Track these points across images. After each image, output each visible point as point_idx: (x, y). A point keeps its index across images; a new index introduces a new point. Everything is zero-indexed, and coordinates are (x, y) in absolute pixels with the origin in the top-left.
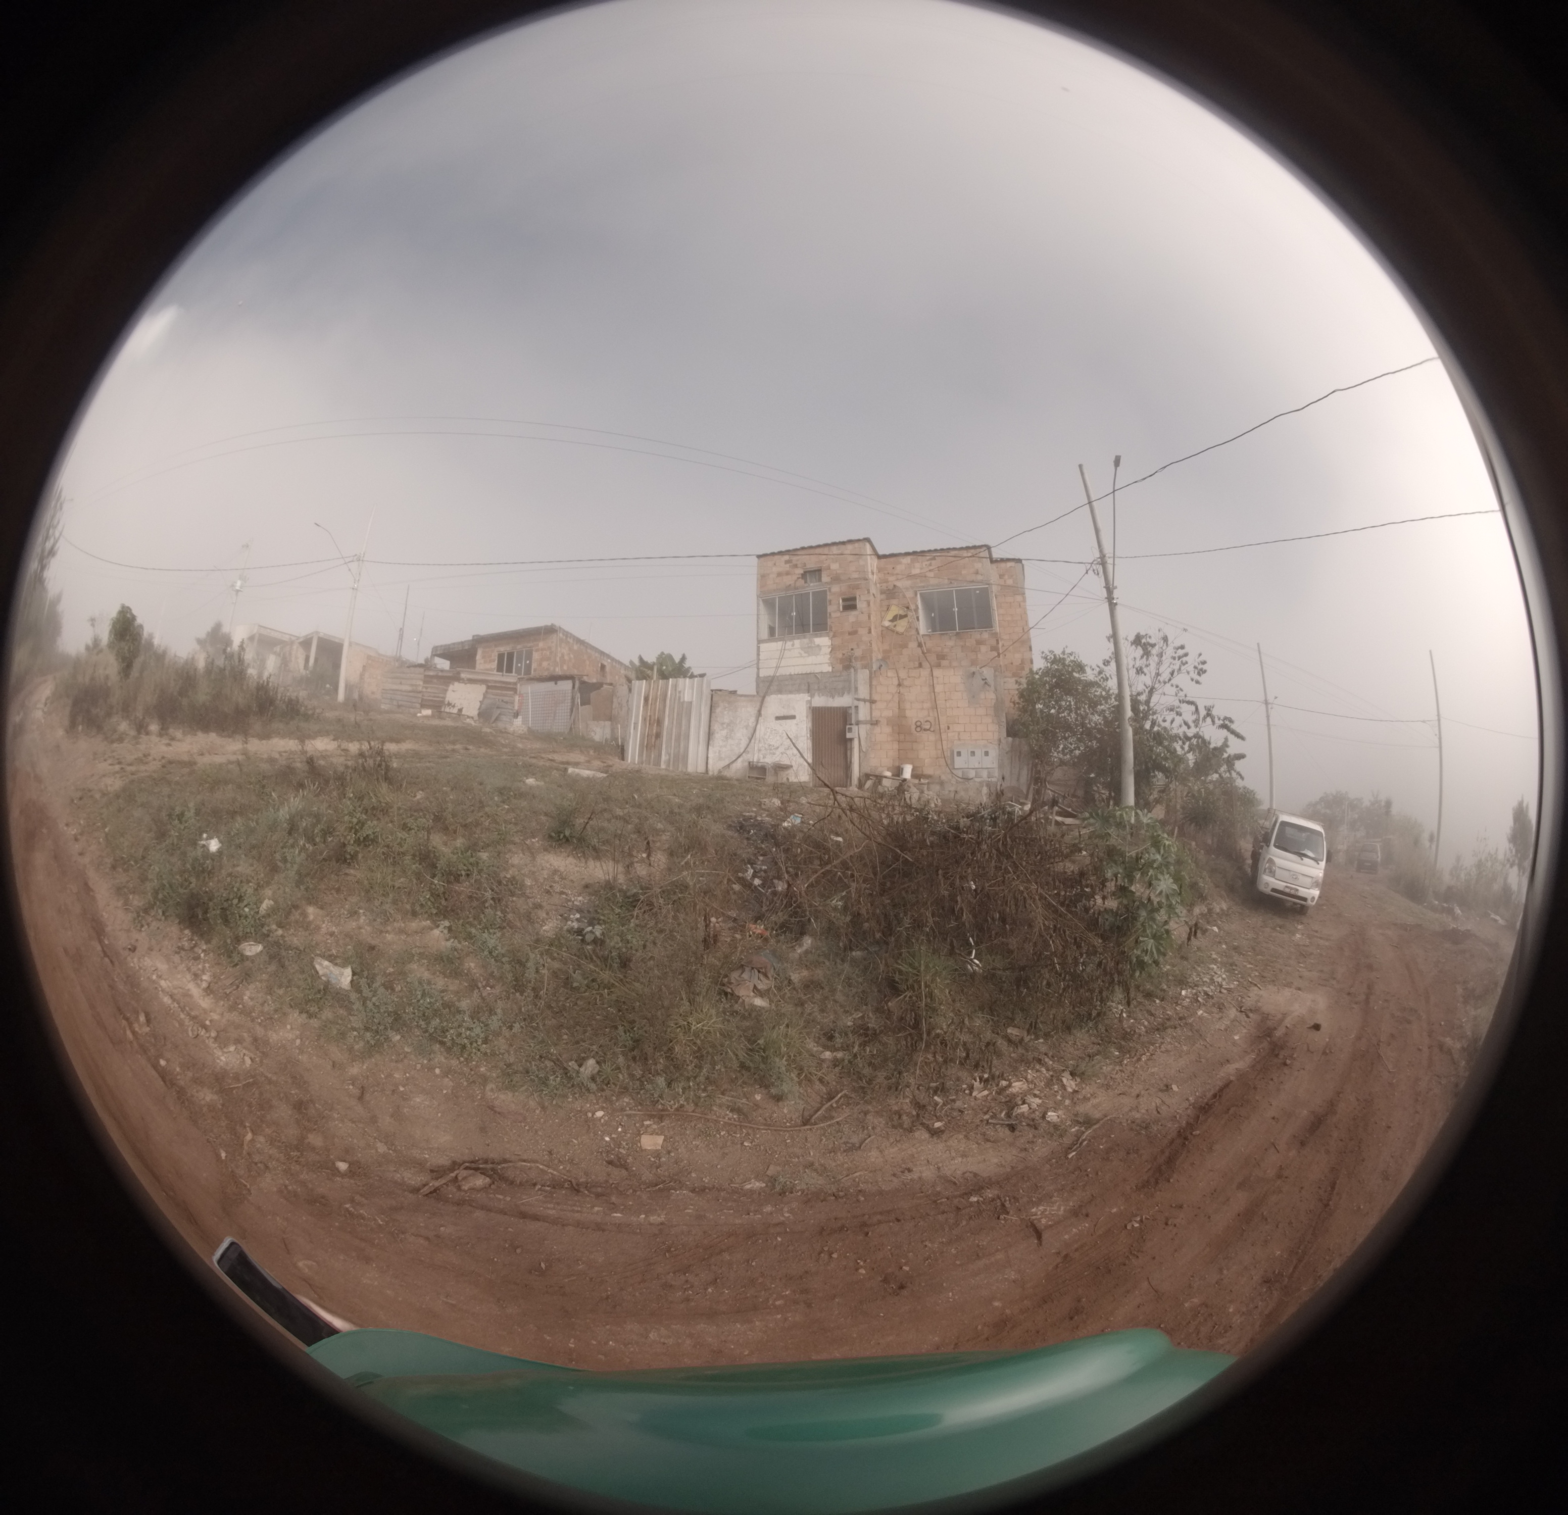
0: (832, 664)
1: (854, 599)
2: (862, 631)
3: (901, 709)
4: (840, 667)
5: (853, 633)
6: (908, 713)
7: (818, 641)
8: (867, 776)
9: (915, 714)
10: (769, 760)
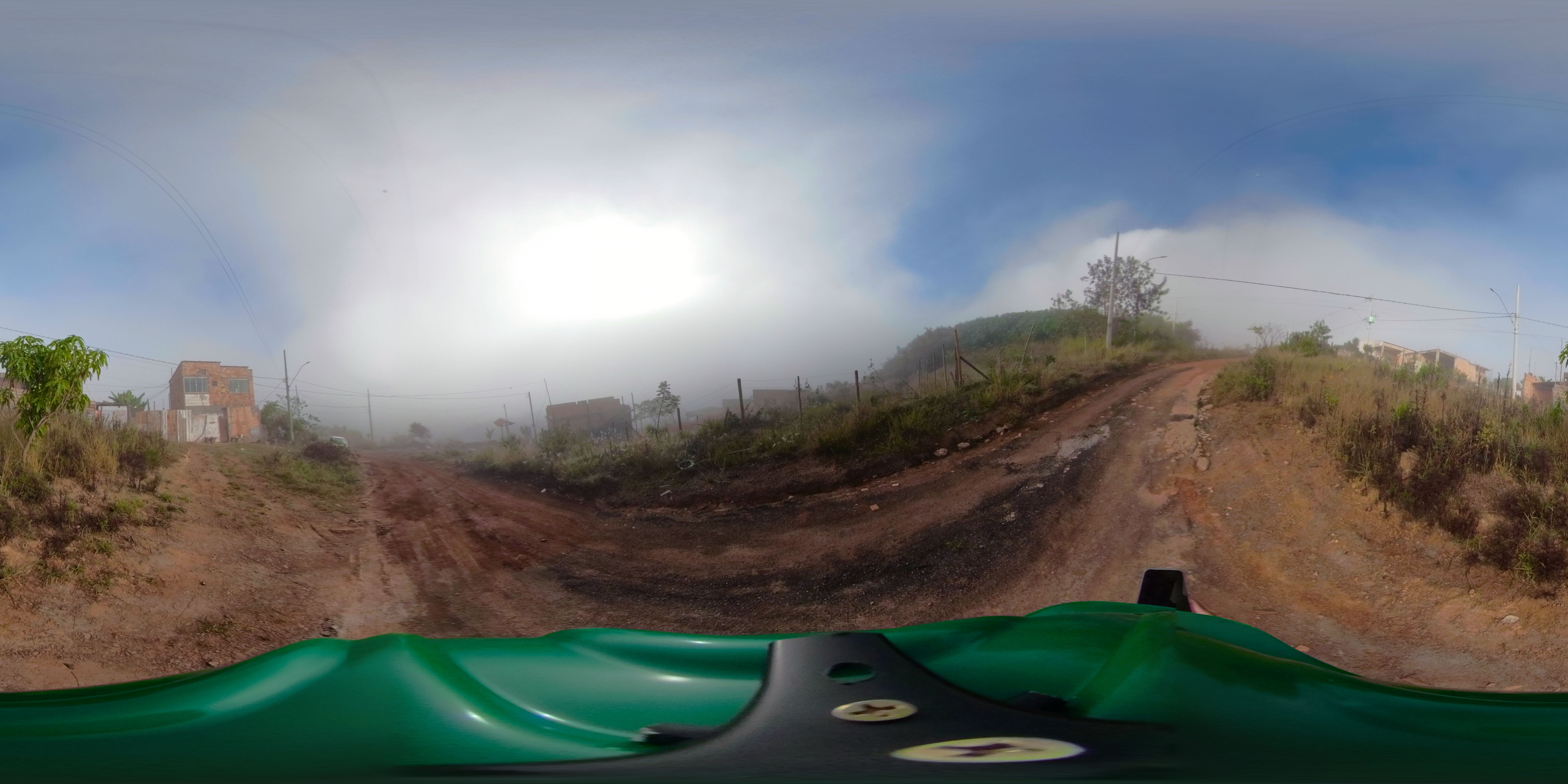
0: (210, 403)
1: (216, 382)
2: (220, 393)
3: (238, 419)
4: (213, 404)
5: (217, 394)
6: (240, 420)
7: (205, 395)
8: (232, 438)
9: (241, 419)
10: (209, 436)
